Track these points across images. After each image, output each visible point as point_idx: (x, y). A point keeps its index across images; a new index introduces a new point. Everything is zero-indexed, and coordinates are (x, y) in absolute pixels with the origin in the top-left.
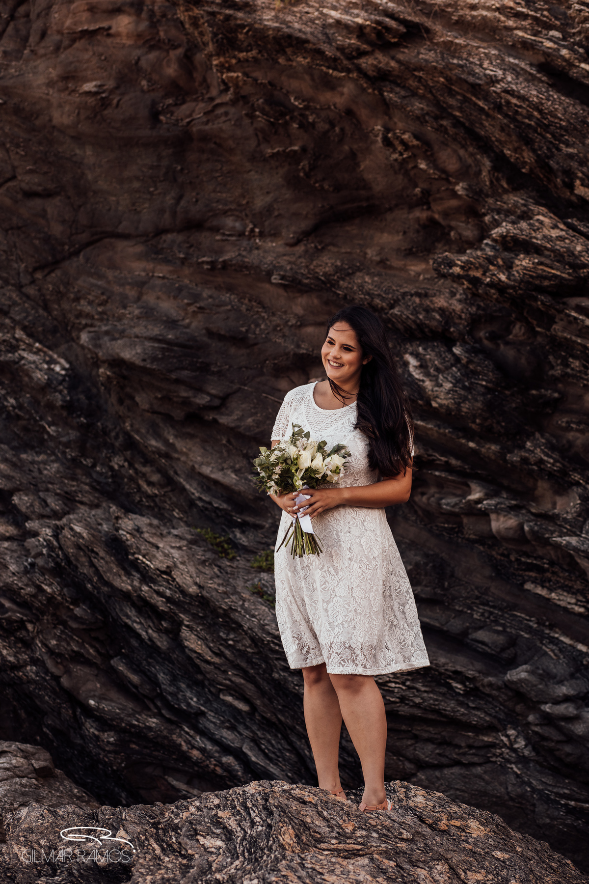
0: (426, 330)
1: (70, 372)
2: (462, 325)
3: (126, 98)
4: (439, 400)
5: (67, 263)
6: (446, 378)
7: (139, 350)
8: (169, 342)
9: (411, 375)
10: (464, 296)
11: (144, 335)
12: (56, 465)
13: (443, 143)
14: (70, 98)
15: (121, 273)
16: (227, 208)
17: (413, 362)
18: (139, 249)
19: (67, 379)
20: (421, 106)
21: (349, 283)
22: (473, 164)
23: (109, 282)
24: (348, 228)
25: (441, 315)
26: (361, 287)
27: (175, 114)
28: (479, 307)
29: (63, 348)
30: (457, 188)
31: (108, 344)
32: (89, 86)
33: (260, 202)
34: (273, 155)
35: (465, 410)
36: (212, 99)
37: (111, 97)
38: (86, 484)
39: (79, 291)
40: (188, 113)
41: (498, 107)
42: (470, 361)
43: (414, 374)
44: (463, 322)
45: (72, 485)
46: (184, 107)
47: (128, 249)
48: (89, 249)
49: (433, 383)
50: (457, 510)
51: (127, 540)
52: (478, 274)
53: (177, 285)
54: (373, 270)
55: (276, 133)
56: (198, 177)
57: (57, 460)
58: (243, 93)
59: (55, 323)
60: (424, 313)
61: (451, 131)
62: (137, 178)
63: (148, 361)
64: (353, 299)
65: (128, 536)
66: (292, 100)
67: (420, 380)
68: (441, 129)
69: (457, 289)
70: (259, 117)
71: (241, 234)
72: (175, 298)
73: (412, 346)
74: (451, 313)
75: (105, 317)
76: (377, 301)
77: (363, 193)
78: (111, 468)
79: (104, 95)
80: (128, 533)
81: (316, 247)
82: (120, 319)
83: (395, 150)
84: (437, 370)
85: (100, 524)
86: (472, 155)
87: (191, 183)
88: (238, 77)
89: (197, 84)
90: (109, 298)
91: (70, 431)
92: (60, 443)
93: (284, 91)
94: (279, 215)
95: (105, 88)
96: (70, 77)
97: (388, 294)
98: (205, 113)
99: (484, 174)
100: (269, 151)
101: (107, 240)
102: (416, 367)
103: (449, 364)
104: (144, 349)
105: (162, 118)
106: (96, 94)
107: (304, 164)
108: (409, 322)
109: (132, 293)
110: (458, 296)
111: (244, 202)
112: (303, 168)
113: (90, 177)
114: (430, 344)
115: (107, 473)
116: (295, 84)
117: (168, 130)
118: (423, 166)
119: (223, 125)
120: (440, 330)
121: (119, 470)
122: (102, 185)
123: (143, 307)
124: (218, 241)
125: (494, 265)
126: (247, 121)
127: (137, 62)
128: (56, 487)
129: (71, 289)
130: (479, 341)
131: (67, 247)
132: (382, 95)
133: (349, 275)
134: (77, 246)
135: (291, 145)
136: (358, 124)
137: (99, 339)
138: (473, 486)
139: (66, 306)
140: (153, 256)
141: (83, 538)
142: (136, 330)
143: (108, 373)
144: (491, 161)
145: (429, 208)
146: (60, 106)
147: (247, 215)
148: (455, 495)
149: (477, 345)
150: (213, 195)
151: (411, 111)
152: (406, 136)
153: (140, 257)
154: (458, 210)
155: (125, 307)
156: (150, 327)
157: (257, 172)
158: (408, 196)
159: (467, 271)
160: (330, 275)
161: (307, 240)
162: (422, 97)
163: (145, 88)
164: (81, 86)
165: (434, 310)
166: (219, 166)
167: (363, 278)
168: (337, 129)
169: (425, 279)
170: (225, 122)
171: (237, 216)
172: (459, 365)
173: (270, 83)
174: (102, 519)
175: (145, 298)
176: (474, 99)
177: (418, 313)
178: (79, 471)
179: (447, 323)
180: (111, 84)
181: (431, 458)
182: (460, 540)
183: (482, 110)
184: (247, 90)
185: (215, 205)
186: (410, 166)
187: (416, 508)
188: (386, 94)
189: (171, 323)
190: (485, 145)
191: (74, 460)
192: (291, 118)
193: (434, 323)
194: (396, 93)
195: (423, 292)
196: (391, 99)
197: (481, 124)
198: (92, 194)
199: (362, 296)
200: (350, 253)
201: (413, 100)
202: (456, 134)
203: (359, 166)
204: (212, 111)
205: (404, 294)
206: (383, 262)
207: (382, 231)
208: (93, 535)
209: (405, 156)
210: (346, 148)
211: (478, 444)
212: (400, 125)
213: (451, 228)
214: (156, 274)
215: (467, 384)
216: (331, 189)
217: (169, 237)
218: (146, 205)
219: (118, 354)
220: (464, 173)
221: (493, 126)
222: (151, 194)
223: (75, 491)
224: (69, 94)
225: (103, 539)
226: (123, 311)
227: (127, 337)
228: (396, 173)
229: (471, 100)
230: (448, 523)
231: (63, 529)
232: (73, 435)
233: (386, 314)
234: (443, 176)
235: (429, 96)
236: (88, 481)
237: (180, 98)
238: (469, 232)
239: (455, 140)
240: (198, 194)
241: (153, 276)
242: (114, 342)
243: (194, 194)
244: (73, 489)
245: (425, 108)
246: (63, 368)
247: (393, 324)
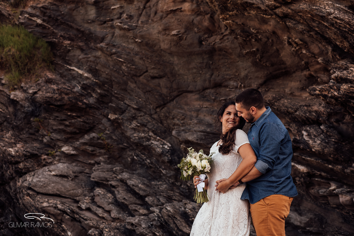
0: (310, 120)
1: (171, 148)
2: (325, 117)
3: (189, 36)
4: (315, 148)
5: (169, 104)
6: (318, 139)
7: (195, 136)
8: (208, 133)
9: (304, 139)
10: (325, 105)
11: (198, 130)
12: (165, 186)
13: (312, 42)
14: (167, 37)
15: (190, 107)
16: (230, 77)
17: (305, 133)
18: (197, 96)
19: (170, 151)
20: (302, 27)
21: (279, 103)
22: (325, 50)
23: (185, 111)
24: (278, 81)
25: (316, 114)
26: (283, 104)
27: (209, 41)
28: (331, 109)
29: (169, 138)
30: (319, 60)
31: (183, 135)
32: (174, 32)
33: (243, 74)
34: (247, 53)
35: (326, 152)
36: (222, 33)
37: (183, 36)
38: (177, 193)
39: (174, 115)
40: (213, 40)
41: (332, 25)
42: (327, 131)
43: (305, 138)
44: (325, 116)
45: (171, 193)
46: (212, 38)
47: (192, 97)
48: (177, 98)
49: (313, 141)
50: (325, 194)
51: (189, 212)
52: (326, 93)
53: (212, 110)
54: (288, 97)
55: (246, 44)
56: (219, 66)
57: (166, 184)
58: (233, 29)
59: (165, 129)
60: (309, 113)
61: (315, 36)
62: (195, 68)
63: (199, 140)
64: (281, 110)
65: (189, 211)
66: (252, 29)
67: (307, 141)
68: (311, 36)
69: (322, 102)
70: (239, 38)
71: (237, 88)
72: (211, 115)
73: (305, 127)
74: (320, 112)
75: (184, 125)
76: (290, 110)
77: (283, 66)
78: (187, 186)
79: (180, 35)
80: (189, 209)
81: (265, 90)
82: (189, 125)
83: (293, 46)
84: (315, 136)
85: (181, 208)
86: (324, 46)
87: (216, 68)
88: (230, 22)
89: (217, 28)
90: (185, 117)
91: (171, 172)
92: (167, 177)
93: (248, 26)
94: (251, 78)
95: (180, 32)
96: (167, 29)
97: (294, 106)
98: (220, 40)
99: (329, 53)
100: (244, 52)
101: (184, 94)
102: (306, 136)
103: (319, 133)
104: (197, 136)
105: (203, 43)
106: (177, 35)
107: (258, 56)
108: (303, 117)
109: (194, 114)
110: (322, 105)
111: (237, 74)
112: (258, 58)
113: (176, 69)
114: (312, 126)
115: (186, 188)
116: (252, 23)
117: (206, 48)
118: (304, 52)
119: (227, 44)
120: (316, 120)
121: (190, 186)
122: (181, 72)
123: (198, 120)
124: (228, 91)
125: (333, 89)
126: (236, 41)
127: (192, 21)
128: (164, 194)
129: (171, 115)
130: (332, 123)
131: (169, 98)
132: (286, 24)
133: (278, 100)
134: (173, 97)
135: (253, 48)
136: (278, 38)
137: (180, 133)
138: (332, 184)
139: (169, 121)
140: (202, 99)
141: (171, 212)
142: (195, 129)
143: (184, 147)
144: (332, 48)
145: (309, 70)
146: (163, 41)
147: (238, 80)
148: (325, 188)
149: (331, 125)
150: (225, 73)
151: (298, 30)
152: (296, 40)
153: (197, 100)
154: (320, 69)
155: (191, 120)
156: (200, 127)
157: (241, 61)
158: (300, 66)
159: (322, 92)
160: (271, 101)
161: (262, 87)
162: (302, 24)
163: (196, 31)
164: (171, 32)
165: (313, 112)
166: (227, 61)
167: (284, 101)
168: (270, 40)
169: (309, 99)
170: (227, 42)
171: (235, 80)
172: (324, 134)
173: (243, 24)
174: (182, 206)
175: (200, 116)
176: (323, 22)
177: (306, 113)
178: (175, 188)
179: (318, 117)
180: (183, 31)
181: (314, 173)
182: (329, 208)
183: (326, 26)
184: (234, 27)
185: (226, 76)
186: (300, 52)
187: (311, 195)
188: (287, 23)
189: (209, 125)
190: (329, 41)
191: (173, 183)
192: (252, 37)
193: (313, 117)
194: (292, 23)
195: (308, 104)
196: (289, 25)
197: (327, 32)
198: (177, 76)
199: (284, 108)
200: (279, 91)
201: (298, 25)
202: (317, 38)
203: (280, 55)
204: (223, 38)
205: (301, 106)
206: (292, 94)
207: (291, 81)
208: (175, 211)
209: (297, 48)
210: (275, 48)
211: (333, 166)
212: (294, 36)
213: (318, 77)
214: (204, 106)
215: (327, 141)
216: (270, 65)
217: (208, 91)
218: (199, 79)
219: (187, 138)
220: (321, 54)
221: (331, 33)
222: (201, 74)
223: (172, 195)
224: (167, 36)
225: (180, 213)
226: (190, 121)
227: (191, 131)
228: (295, 56)
229: (322, 23)
230: (324, 201)
231: (163, 209)
232: (172, 173)
233: (294, 115)
234: (313, 55)
235: (305, 23)
236: (178, 191)
237: (210, 34)
238: (325, 79)
239: (317, 40)
240: (219, 73)
241: (203, 107)
242: (185, 134)
243: (217, 73)
244: (172, 194)
245: (304, 28)
246: (168, 147)
247: (297, 119)
